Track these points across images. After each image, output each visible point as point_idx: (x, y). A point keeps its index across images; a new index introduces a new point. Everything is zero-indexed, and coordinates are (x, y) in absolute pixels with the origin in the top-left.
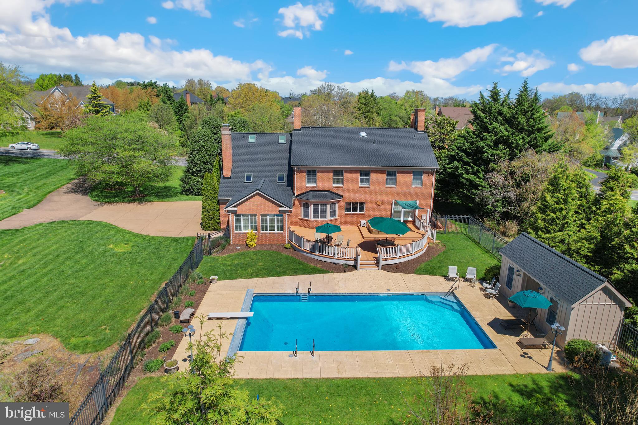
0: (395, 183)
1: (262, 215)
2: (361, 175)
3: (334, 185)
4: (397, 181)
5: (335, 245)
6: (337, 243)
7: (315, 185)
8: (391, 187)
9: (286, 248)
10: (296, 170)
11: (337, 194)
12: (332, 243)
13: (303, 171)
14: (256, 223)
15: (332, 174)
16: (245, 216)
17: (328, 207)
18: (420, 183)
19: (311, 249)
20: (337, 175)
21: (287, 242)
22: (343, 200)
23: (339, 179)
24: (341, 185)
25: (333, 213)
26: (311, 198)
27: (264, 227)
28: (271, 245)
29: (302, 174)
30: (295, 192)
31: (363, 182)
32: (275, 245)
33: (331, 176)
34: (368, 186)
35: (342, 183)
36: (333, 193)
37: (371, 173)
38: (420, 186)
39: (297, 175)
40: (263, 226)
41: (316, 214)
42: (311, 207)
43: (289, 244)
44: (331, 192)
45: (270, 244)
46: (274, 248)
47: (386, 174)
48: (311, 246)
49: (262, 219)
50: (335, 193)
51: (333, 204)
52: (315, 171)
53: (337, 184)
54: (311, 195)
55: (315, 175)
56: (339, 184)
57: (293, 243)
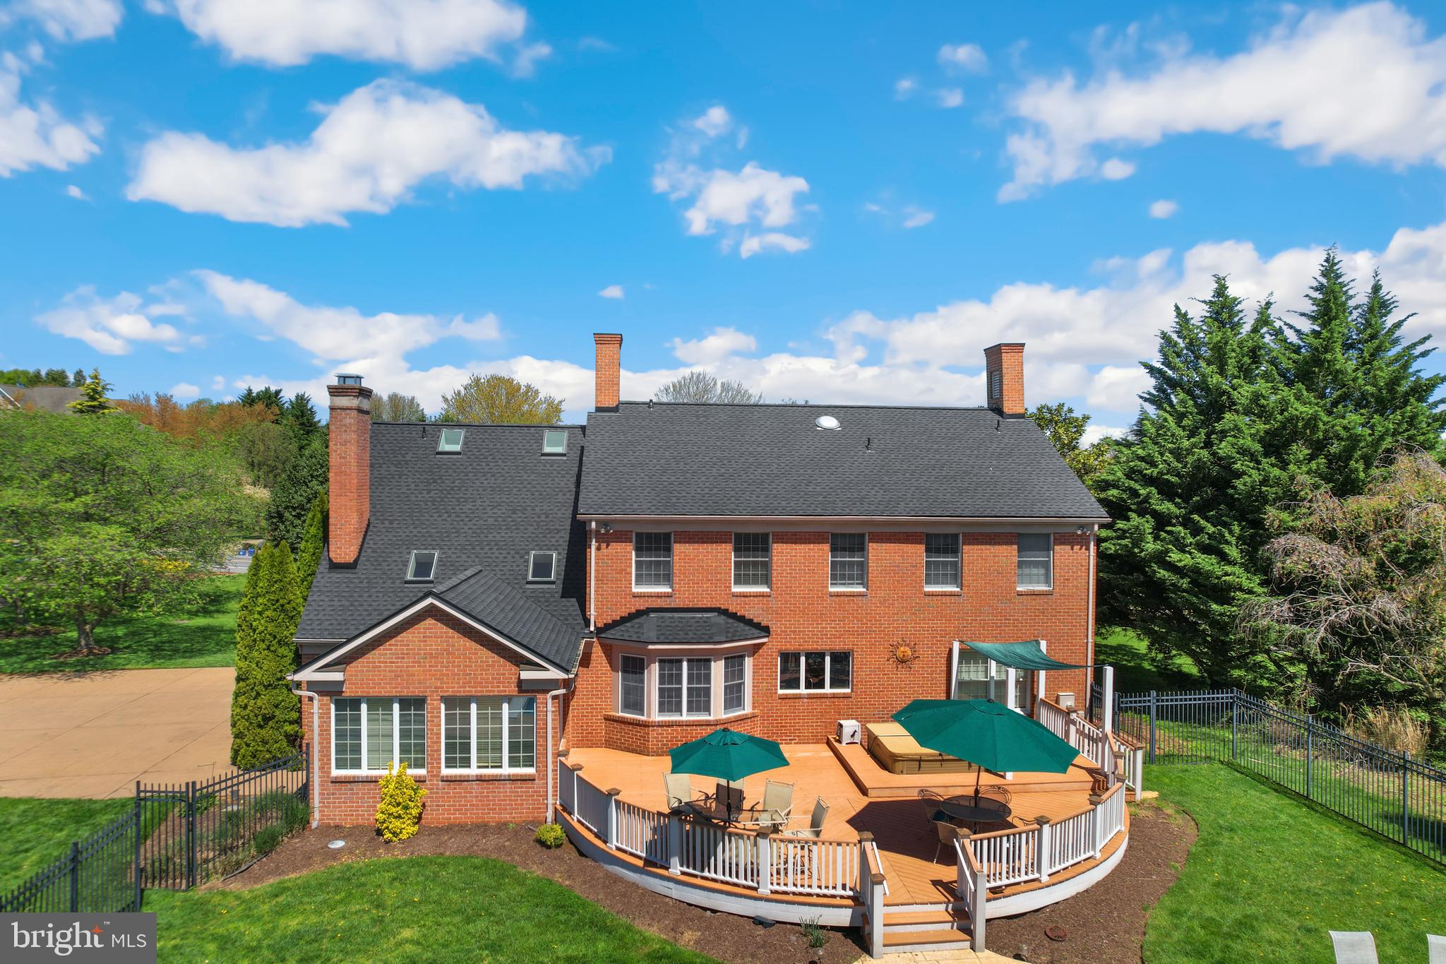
0: (956, 578)
1: (450, 702)
2: (834, 550)
3: (736, 589)
4: (965, 569)
5: (762, 834)
6: (765, 821)
7: (665, 589)
8: (944, 594)
9: (541, 843)
10: (597, 532)
11: (749, 622)
12: (745, 822)
13: (621, 537)
14: (420, 735)
15: (729, 547)
16: (380, 704)
17: (718, 669)
18: (1042, 578)
19: (651, 846)
20: (747, 549)
21: (550, 815)
22: (773, 646)
23: (755, 564)
24: (764, 589)
25: (734, 696)
26: (653, 635)
27: (458, 752)
28: (483, 828)
29: (617, 548)
30: (592, 613)
31: (843, 577)
32: (501, 827)
33: (726, 555)
34: (861, 589)
35: (766, 580)
36: (734, 616)
37: (871, 540)
38: (1043, 588)
39: (598, 549)
40: (450, 748)
41: (669, 701)
42: (653, 674)
43: (558, 827)
44: (724, 612)
45: (478, 826)
46: (491, 842)
47: (923, 547)
48: (648, 836)
49: (450, 720)
50: (742, 619)
51: (734, 661)
52: (667, 536)
53: (747, 583)
54: (649, 626)
55: (668, 550)
56: (755, 583)
57: (575, 819)
